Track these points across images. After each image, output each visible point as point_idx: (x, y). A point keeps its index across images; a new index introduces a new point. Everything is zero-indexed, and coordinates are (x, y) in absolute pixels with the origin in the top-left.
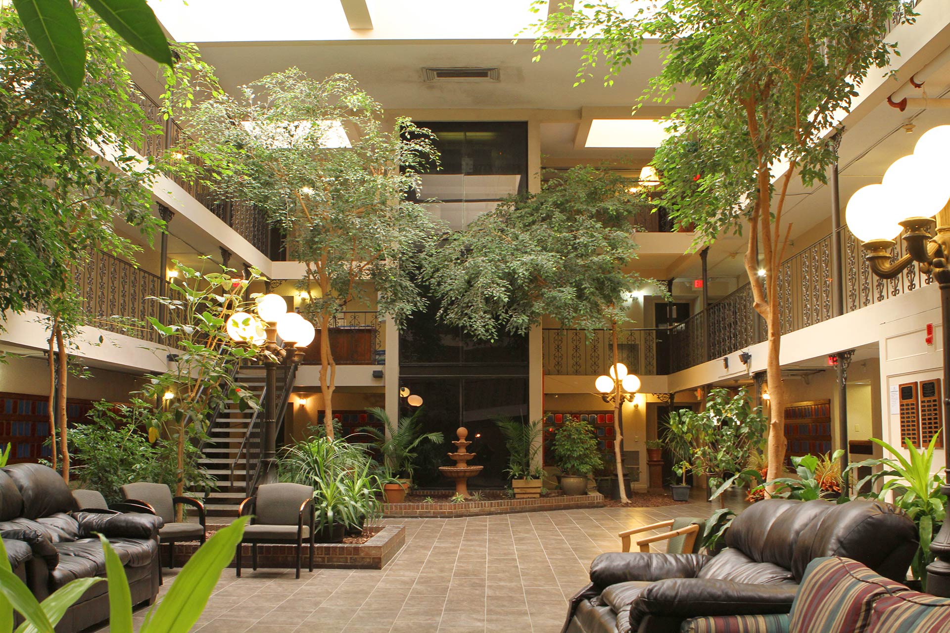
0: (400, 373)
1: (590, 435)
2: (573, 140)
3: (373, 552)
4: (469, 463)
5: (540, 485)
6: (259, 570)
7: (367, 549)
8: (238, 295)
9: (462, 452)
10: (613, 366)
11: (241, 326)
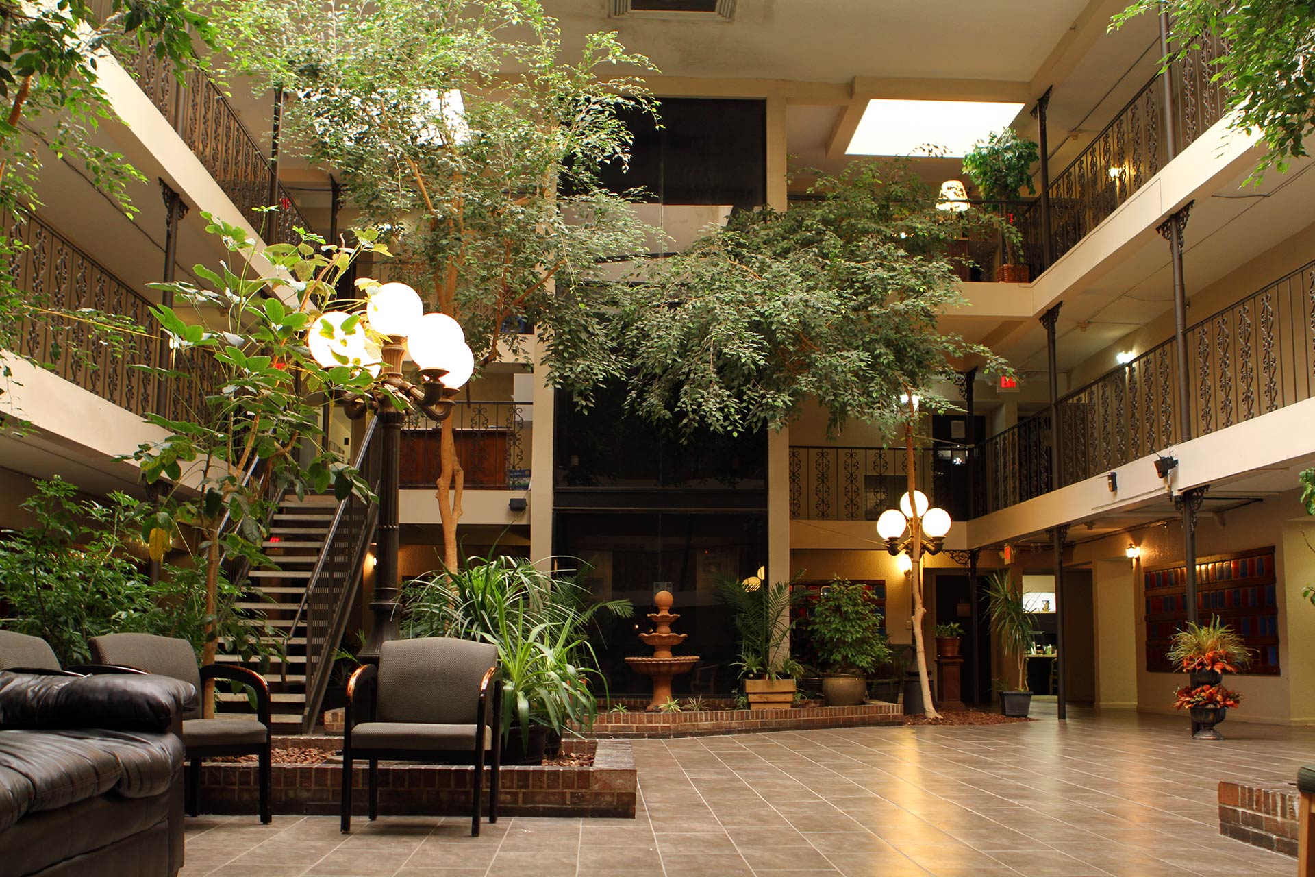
0: (555, 504)
1: (872, 606)
2: (827, 142)
3: (620, 781)
4: (676, 651)
5: (792, 688)
6: (382, 819)
7: (605, 776)
8: (330, 282)
9: (664, 631)
10: (907, 494)
11: (339, 333)
